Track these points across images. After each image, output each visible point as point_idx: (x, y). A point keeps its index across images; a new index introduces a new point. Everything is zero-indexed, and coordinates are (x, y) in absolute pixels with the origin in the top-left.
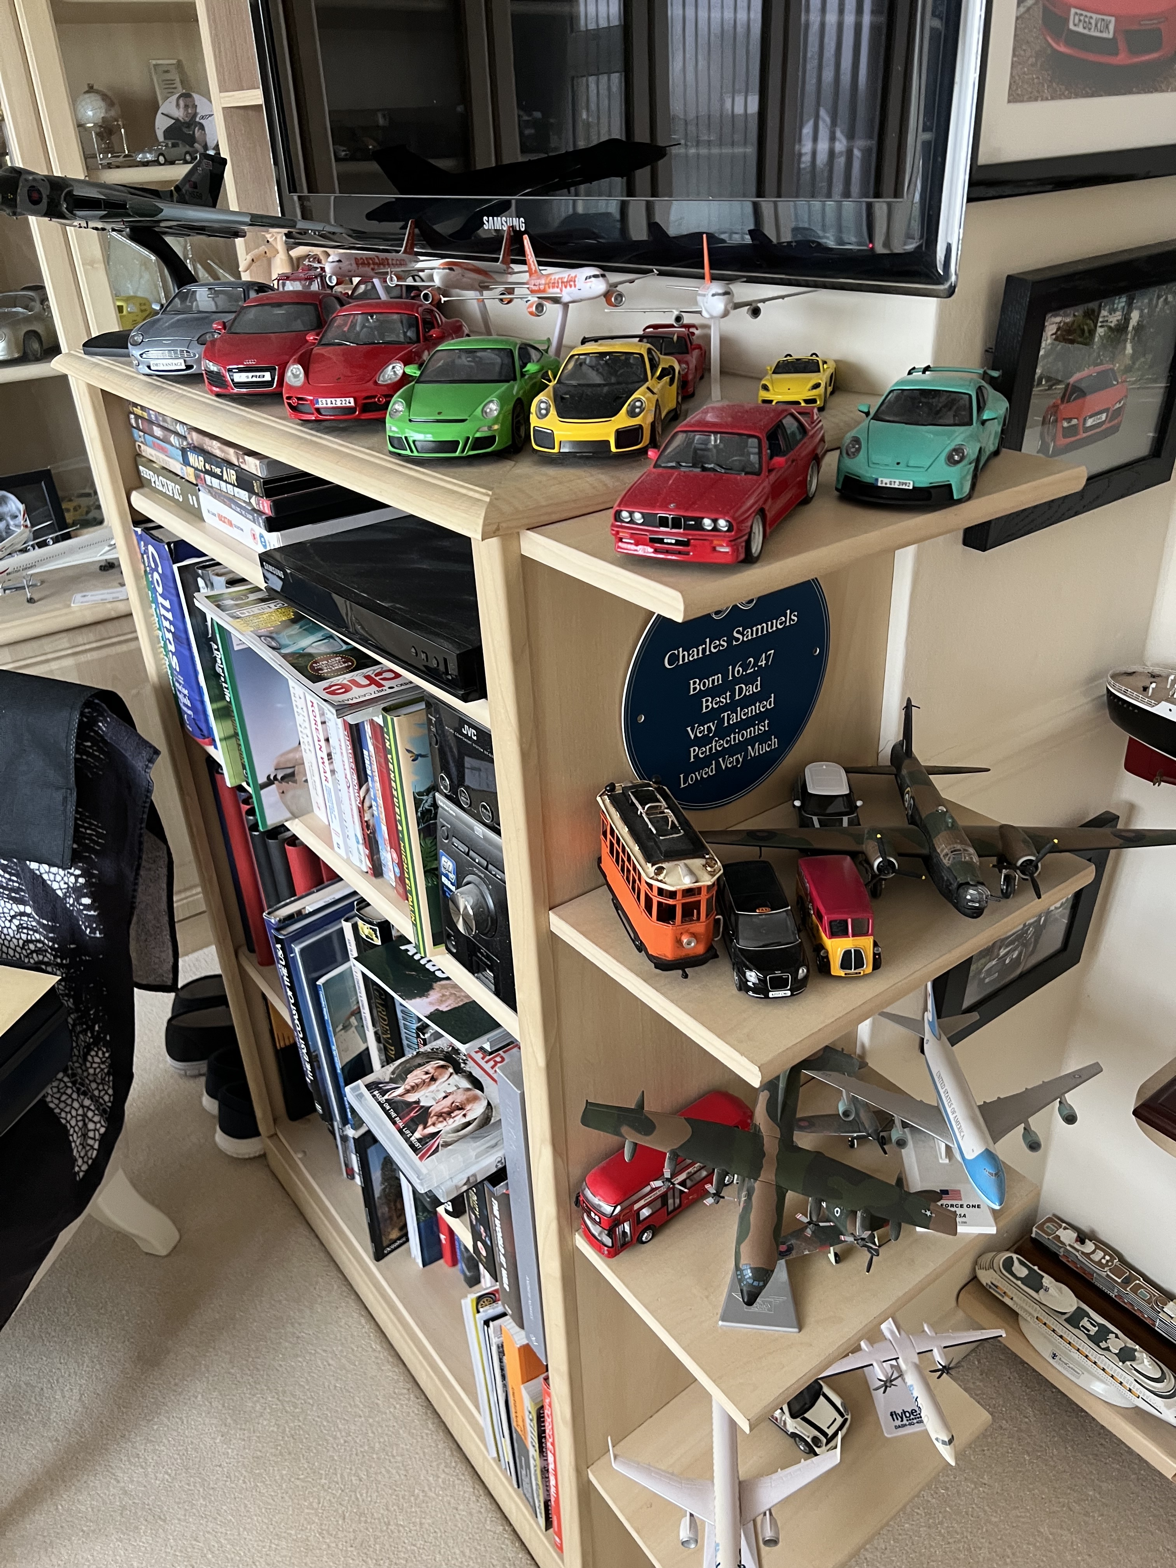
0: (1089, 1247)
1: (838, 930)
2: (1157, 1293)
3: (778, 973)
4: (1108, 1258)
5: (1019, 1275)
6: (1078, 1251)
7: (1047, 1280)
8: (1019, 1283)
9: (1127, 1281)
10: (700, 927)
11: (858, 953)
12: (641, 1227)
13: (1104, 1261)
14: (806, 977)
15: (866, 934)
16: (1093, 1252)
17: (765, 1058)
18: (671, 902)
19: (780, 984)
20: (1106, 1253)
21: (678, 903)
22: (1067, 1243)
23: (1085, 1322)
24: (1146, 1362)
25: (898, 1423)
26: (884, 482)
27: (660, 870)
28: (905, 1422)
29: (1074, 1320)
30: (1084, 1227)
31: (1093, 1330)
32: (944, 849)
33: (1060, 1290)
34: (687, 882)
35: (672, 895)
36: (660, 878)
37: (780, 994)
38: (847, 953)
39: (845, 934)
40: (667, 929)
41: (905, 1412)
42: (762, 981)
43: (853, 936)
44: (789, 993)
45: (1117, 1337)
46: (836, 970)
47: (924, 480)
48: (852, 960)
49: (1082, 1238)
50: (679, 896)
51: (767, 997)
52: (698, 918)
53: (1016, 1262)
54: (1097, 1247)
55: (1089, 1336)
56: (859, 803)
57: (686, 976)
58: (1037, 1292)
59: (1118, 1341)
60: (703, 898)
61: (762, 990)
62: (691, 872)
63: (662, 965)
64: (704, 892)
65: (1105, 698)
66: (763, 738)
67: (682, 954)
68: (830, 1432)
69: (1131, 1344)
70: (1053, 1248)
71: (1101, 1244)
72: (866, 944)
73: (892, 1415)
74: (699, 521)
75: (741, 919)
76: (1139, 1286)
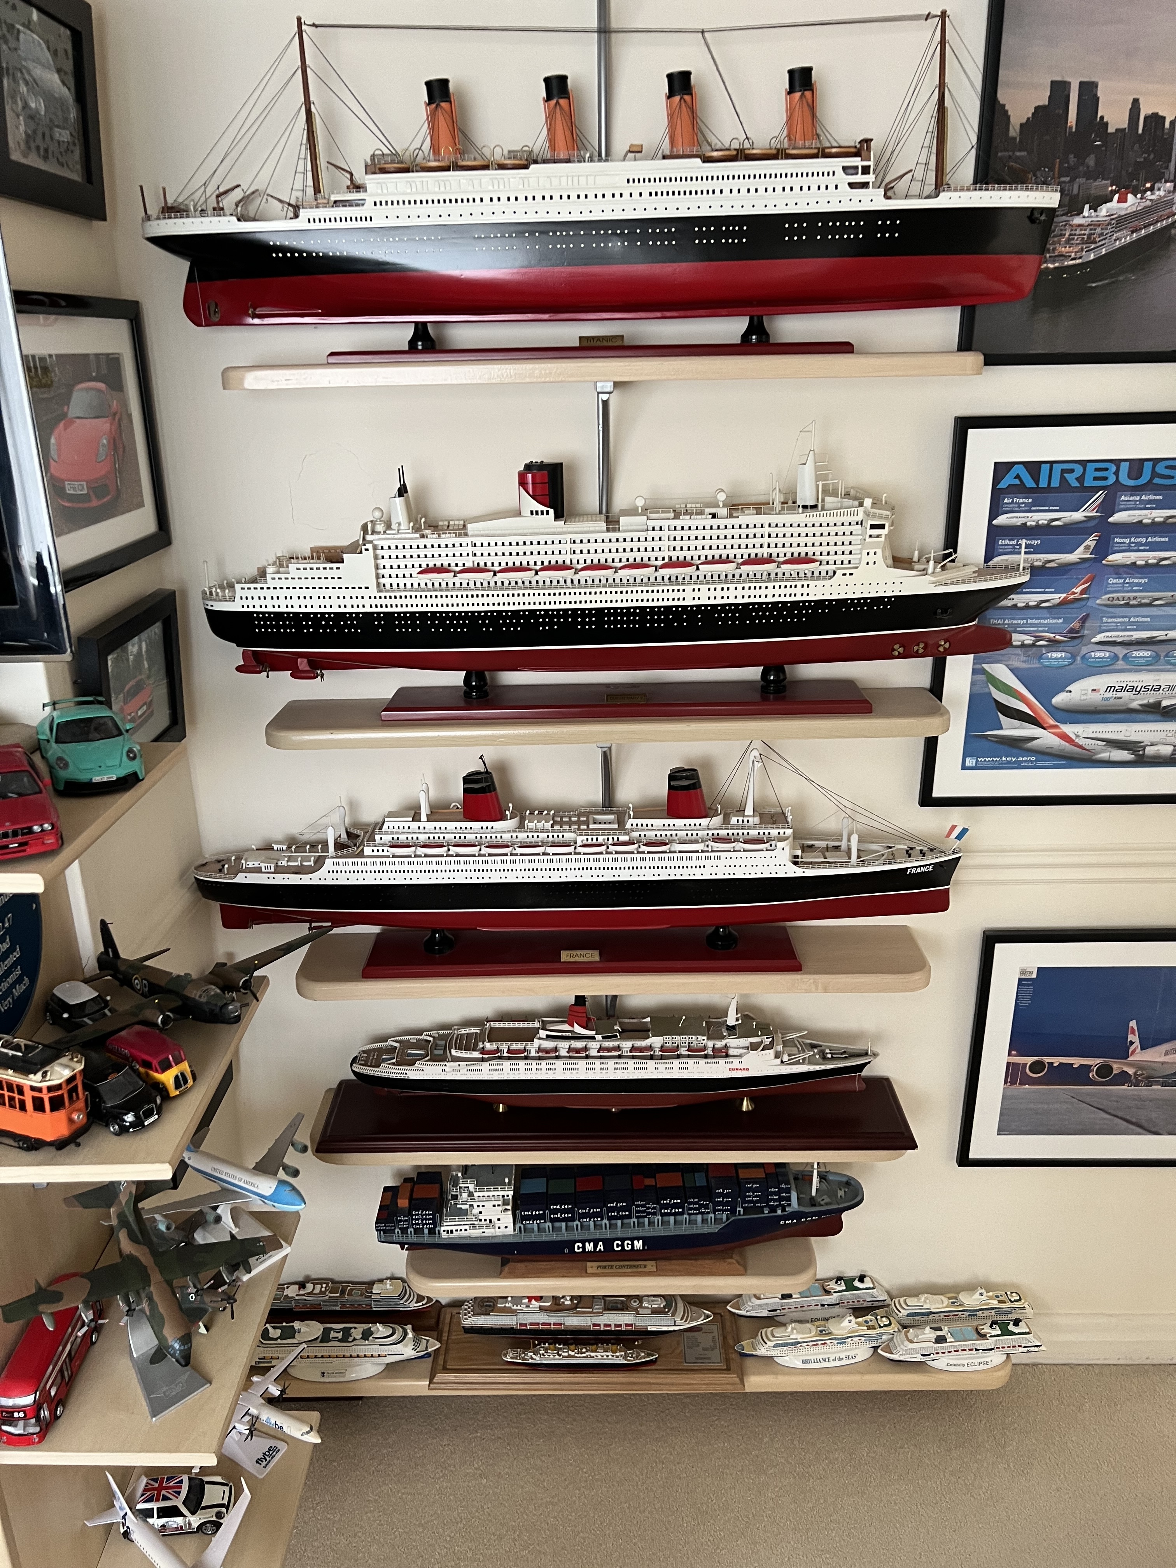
0: (310, 1287)
1: (166, 1067)
2: (364, 1287)
3: (146, 1107)
4: (324, 1286)
5: (275, 1337)
6: (303, 1295)
7: (296, 1325)
8: (279, 1341)
9: (343, 1293)
10: (81, 1104)
11: (183, 1074)
12: (54, 1405)
13: (323, 1289)
14: (161, 1104)
15: (182, 1061)
16: (314, 1289)
17: (169, 1158)
18: (59, 1093)
19: (149, 1114)
20: (321, 1284)
21: (64, 1091)
22: (294, 1295)
23: (333, 1334)
24: (381, 1329)
25: (265, 1463)
26: (97, 779)
27: (45, 1075)
28: (268, 1459)
29: (325, 1337)
30: (301, 1279)
31: (340, 1335)
32: (194, 994)
33: (308, 1325)
34: (67, 1073)
35: (59, 1087)
36: (48, 1078)
37: (152, 1120)
38: (177, 1077)
39: (170, 1067)
40: (61, 1114)
41: (264, 1454)
42: (136, 1116)
43: (176, 1064)
44: (156, 1116)
45: (355, 1328)
46: (174, 1093)
47: (122, 772)
48: (179, 1081)
49: (302, 1285)
50: (64, 1086)
51: (144, 1126)
52: (78, 1098)
53: (271, 1330)
54: (314, 1284)
55: (340, 1341)
56: (108, 998)
57: (78, 1145)
58: (294, 1337)
59: (358, 1330)
60: (79, 1082)
61: (138, 1124)
62: (66, 1066)
63: (60, 1145)
64: (78, 1076)
65: (195, 884)
66: (19, 981)
67: (74, 1127)
68: (225, 1502)
69: (365, 1326)
70: (285, 1306)
71: (316, 1281)
72: (185, 1066)
73: (257, 1462)
74: (30, 828)
75: (100, 1089)
76: (352, 1290)
